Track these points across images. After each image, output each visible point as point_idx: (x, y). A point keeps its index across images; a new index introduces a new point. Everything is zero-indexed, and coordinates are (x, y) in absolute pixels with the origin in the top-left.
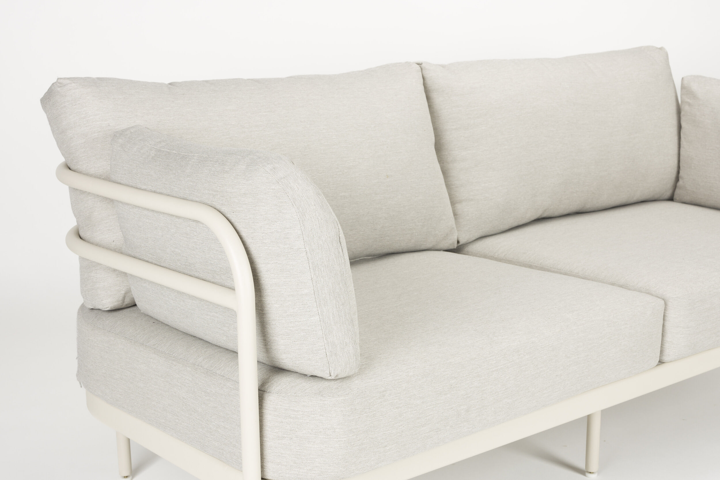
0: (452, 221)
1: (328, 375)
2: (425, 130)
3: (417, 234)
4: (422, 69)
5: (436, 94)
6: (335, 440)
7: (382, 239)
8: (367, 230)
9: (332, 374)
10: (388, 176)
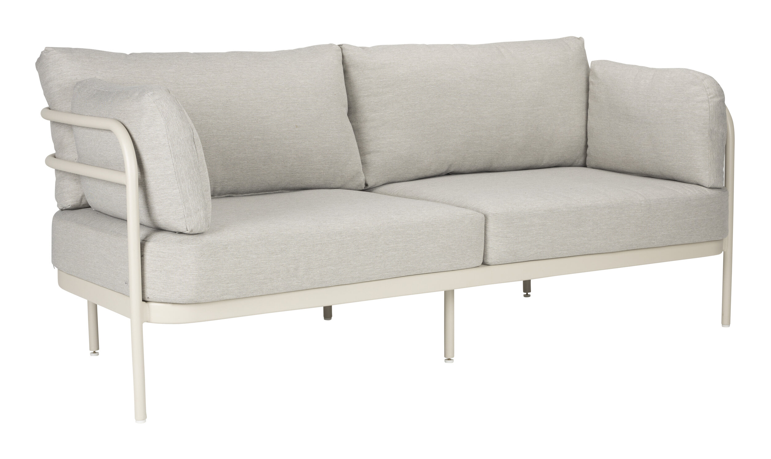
0: (360, 167)
1: (186, 230)
2: (335, 95)
3: (325, 174)
4: (342, 49)
5: (352, 68)
6: (189, 273)
7: (293, 174)
8: (278, 166)
9: (188, 229)
10: (297, 126)
